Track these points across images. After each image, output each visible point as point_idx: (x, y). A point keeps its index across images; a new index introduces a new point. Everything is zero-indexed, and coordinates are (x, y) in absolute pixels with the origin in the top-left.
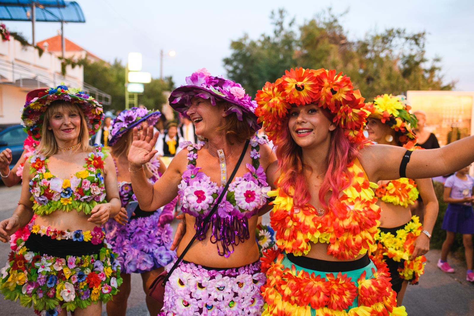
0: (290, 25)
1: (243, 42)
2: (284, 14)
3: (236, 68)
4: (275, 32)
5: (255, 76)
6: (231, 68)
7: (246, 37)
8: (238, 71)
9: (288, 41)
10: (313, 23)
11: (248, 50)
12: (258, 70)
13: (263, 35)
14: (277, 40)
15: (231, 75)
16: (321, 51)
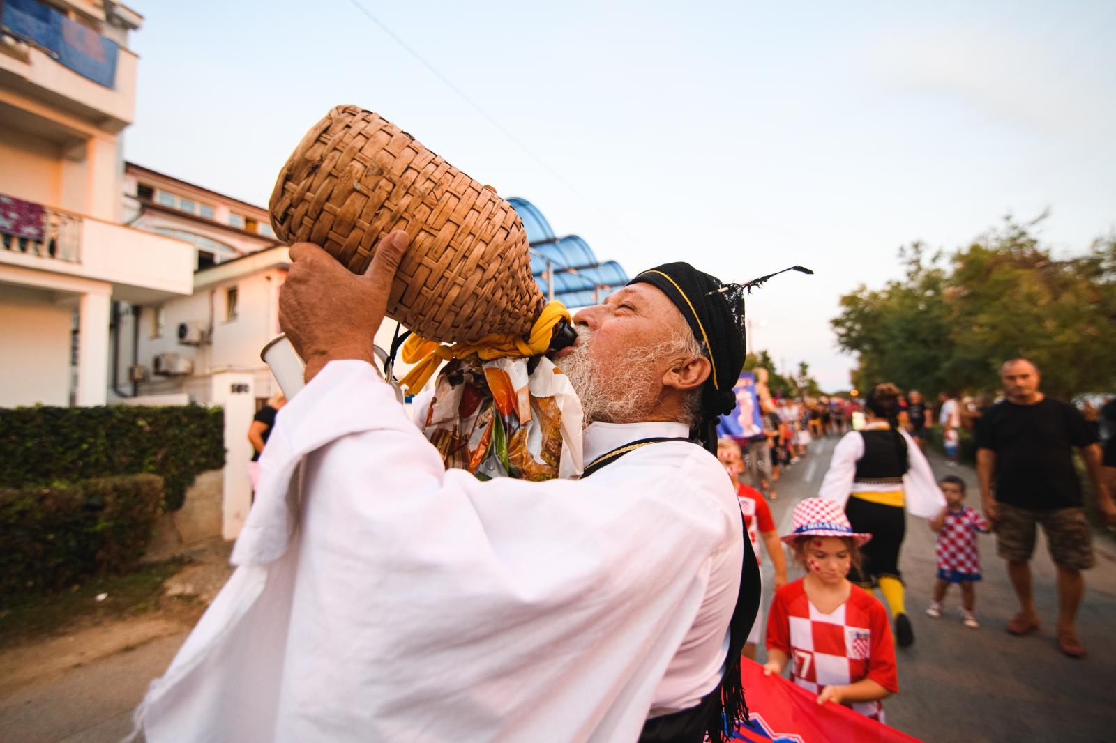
0: (934, 260)
1: (859, 296)
2: (920, 248)
3: (851, 329)
4: (909, 274)
5: (880, 336)
6: (842, 331)
7: (863, 289)
8: (854, 334)
9: (932, 282)
10: (975, 249)
11: (867, 304)
12: (886, 328)
13: (889, 283)
14: (912, 285)
15: (844, 339)
16: (998, 283)
